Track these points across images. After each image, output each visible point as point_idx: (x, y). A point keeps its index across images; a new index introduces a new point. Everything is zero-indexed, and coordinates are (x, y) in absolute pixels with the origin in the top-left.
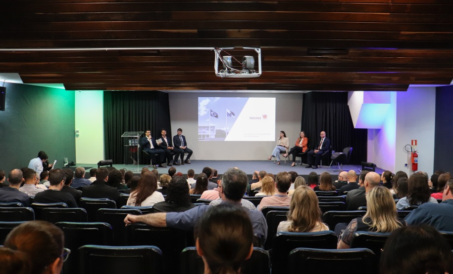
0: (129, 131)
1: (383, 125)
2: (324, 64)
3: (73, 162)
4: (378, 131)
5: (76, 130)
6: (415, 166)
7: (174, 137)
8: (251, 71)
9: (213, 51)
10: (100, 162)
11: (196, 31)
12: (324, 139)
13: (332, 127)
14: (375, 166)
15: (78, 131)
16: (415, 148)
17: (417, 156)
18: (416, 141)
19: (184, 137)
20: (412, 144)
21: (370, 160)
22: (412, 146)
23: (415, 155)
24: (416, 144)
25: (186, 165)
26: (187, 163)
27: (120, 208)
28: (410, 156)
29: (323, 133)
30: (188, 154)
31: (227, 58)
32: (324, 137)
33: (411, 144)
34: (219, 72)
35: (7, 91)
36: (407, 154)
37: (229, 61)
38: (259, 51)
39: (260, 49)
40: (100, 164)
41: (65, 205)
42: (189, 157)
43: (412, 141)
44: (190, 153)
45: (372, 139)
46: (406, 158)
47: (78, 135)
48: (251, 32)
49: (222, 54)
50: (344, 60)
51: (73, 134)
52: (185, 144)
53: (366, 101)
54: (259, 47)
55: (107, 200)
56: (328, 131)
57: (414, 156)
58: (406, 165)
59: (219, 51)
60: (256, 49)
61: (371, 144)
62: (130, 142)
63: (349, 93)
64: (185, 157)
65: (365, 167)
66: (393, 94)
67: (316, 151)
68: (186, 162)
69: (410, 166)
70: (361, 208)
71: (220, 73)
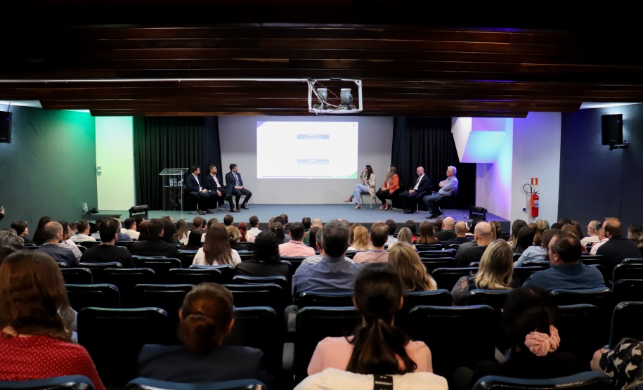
0: (168, 167)
1: (496, 158)
2: (429, 91)
3: (94, 209)
4: (490, 166)
5: (98, 165)
6: (535, 212)
7: (227, 175)
8: (350, 106)
9: (306, 83)
10: (132, 208)
11: (287, 60)
12: (422, 177)
13: (431, 162)
14: (486, 211)
15: (99, 168)
16: (536, 189)
17: (538, 199)
18: (537, 179)
19: (239, 175)
20: (532, 183)
21: (480, 203)
22: (532, 186)
23: (535, 197)
24: (537, 183)
25: (243, 211)
26: (245, 208)
27: (187, 268)
28: (529, 198)
29: (420, 169)
30: (245, 196)
31: (322, 91)
32: (421, 175)
33: (530, 183)
34: (312, 107)
35: (14, 117)
36: (525, 196)
37: (325, 94)
38: (359, 83)
39: (360, 81)
40: (132, 210)
41: (119, 264)
42: (246, 200)
43: (532, 179)
44: (249, 195)
45: (482, 176)
46: (524, 201)
47: (100, 173)
48: (351, 62)
49: (317, 86)
50: (453, 86)
51: (93, 171)
52: (241, 184)
53: (474, 128)
54: (359, 79)
55: (164, 258)
56: (426, 166)
57: (535, 199)
58: (524, 209)
59: (313, 83)
60: (356, 81)
61: (480, 183)
62: (171, 181)
63: (453, 119)
64: (241, 201)
65: (473, 213)
66: (509, 122)
67: (411, 191)
68: (243, 206)
69: (529, 211)
70: (472, 264)
71: (314, 109)
